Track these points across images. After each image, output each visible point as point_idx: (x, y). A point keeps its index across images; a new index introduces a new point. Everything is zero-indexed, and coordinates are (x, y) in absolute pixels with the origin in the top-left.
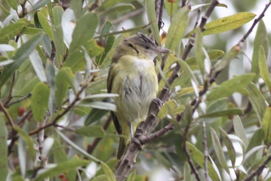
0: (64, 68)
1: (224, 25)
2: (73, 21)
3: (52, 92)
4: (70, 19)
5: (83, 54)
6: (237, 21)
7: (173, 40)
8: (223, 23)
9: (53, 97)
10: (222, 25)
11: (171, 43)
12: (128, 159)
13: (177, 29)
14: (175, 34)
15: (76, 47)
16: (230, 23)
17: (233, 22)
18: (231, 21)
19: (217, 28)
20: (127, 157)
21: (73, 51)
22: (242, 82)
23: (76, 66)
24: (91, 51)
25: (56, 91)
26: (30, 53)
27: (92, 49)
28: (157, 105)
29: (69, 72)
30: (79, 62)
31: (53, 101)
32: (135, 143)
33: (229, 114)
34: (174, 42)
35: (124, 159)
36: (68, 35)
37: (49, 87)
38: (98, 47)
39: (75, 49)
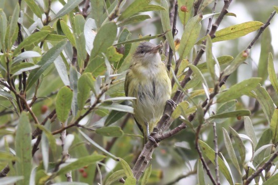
0: (86, 74)
1: (233, 33)
2: (94, 30)
3: (75, 95)
4: (92, 28)
5: (104, 60)
6: (245, 29)
7: (186, 46)
8: (232, 31)
9: (75, 99)
10: (231, 33)
11: (185, 49)
12: (145, 156)
13: (189, 37)
14: (188, 41)
15: (97, 54)
18: (240, 29)
19: (227, 35)
20: (143, 154)
21: (94, 57)
22: (249, 85)
23: (96, 71)
24: (111, 57)
25: (78, 94)
26: (55, 59)
27: (112, 56)
28: (171, 106)
29: (90, 76)
30: (100, 67)
31: (76, 103)
32: (151, 141)
33: (237, 115)
34: (187, 48)
35: (140, 156)
36: (90, 43)
37: (72, 90)
38: (118, 53)
39: (96, 55)
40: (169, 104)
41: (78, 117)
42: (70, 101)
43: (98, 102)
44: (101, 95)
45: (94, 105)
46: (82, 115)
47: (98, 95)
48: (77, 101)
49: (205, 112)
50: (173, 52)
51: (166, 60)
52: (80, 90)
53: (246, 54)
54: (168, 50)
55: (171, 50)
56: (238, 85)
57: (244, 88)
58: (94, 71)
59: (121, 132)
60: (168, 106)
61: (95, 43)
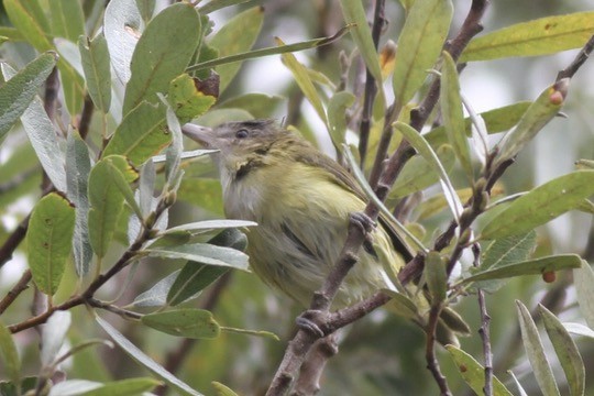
2: (132, 25)
4: (125, 20)
5: (162, 113)
6: (584, 30)
7: (411, 67)
8: (547, 33)
9: (83, 226)
10: (545, 37)
11: (408, 75)
12: (290, 374)
13: (421, 40)
14: (417, 53)
15: (142, 95)
16: (565, 34)
17: (573, 32)
18: (569, 30)
19: (534, 43)
20: (286, 369)
21: (136, 103)
22: (571, 191)
23: (142, 144)
24: (181, 106)
25: (91, 213)
26: (22, 112)
27: (184, 102)
28: (361, 230)
29: (121, 165)
30: (151, 134)
31: (84, 236)
32: (307, 331)
33: (543, 270)
34: (415, 72)
35: (278, 375)
36: (122, 62)
37: (72, 205)
38: (200, 94)
39: (140, 99)
40: (356, 225)
41: (92, 278)
42: (67, 234)
43: (148, 234)
44: (156, 216)
45: (138, 245)
46: (104, 272)
47: (146, 216)
48: (87, 231)
49: (450, 266)
50: (377, 83)
51: (357, 106)
52: (95, 202)
53: (558, 95)
54: (364, 79)
55: (371, 79)
56: (539, 189)
57: (557, 198)
58: (136, 143)
59: (213, 324)
60: (354, 229)
61: (135, 65)
